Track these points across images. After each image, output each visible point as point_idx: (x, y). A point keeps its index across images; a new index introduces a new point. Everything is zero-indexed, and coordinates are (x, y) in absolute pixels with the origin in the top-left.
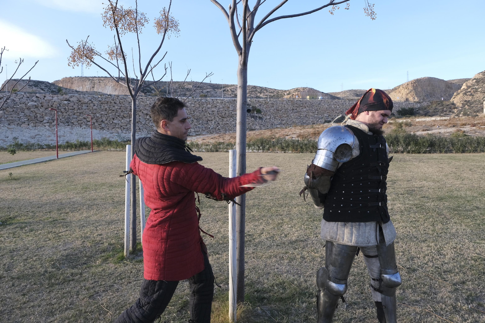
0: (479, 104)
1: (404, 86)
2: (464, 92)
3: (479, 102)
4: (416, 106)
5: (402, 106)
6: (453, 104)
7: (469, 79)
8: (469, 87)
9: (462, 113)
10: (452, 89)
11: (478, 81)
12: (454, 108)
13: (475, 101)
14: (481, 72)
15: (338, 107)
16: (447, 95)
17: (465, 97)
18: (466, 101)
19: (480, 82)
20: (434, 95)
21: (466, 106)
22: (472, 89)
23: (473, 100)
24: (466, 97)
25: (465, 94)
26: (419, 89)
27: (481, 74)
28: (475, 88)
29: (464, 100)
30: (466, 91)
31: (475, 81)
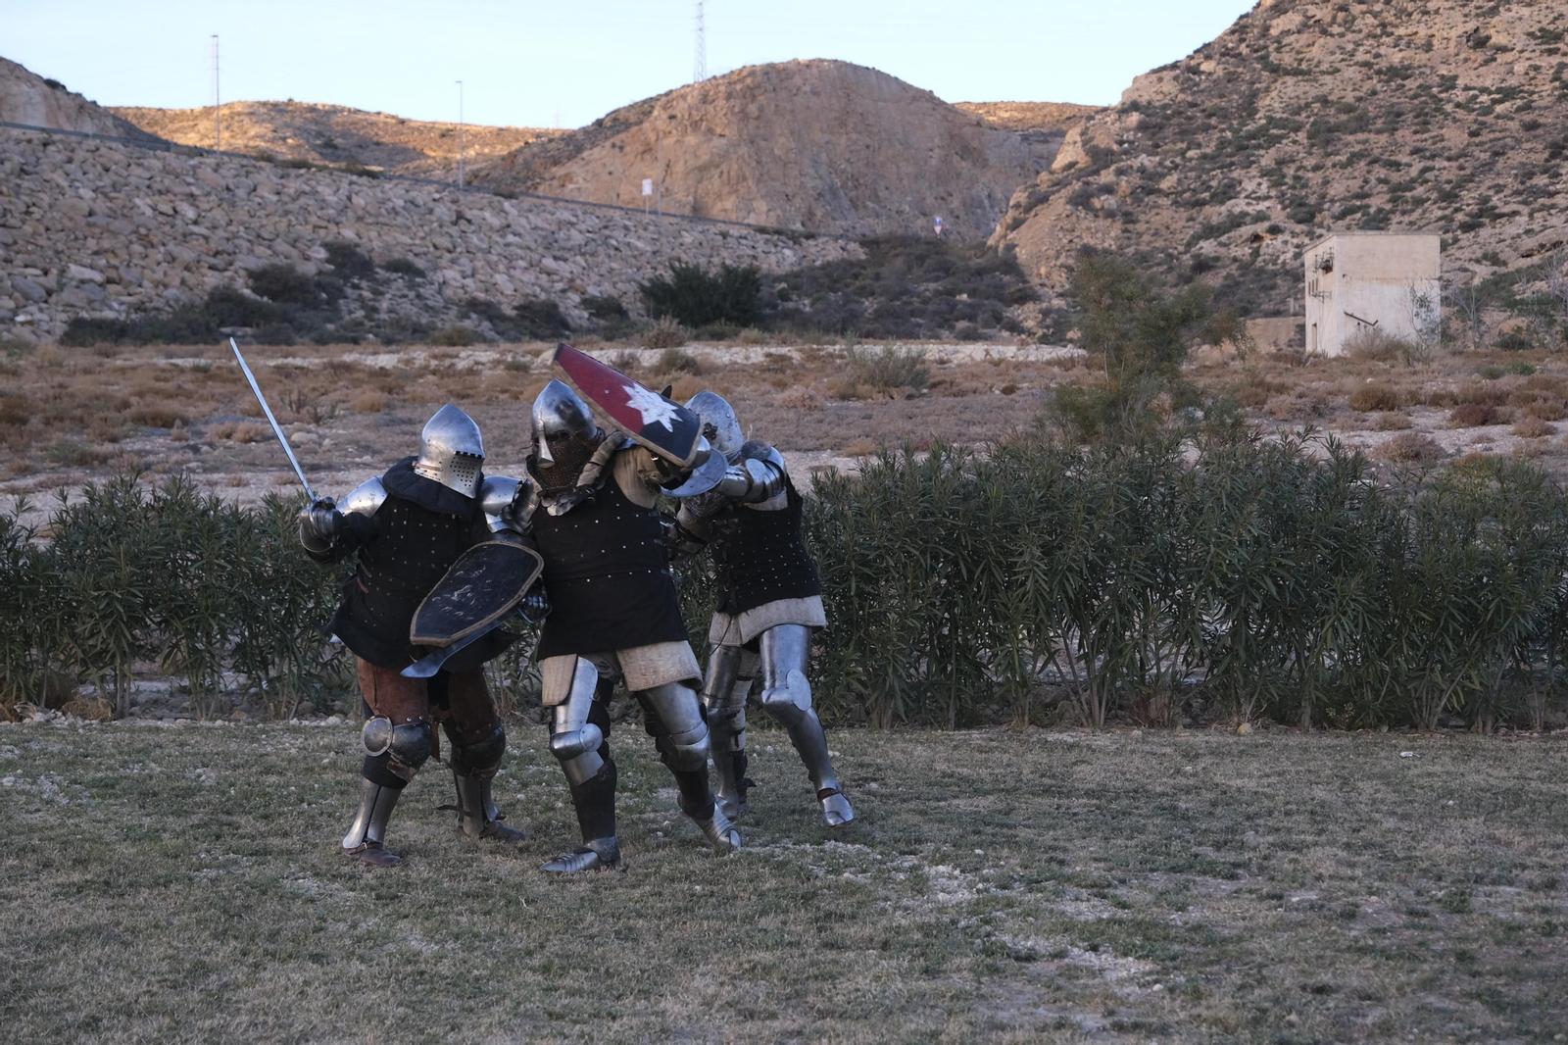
0: (1171, 278)
1: (680, 109)
2: (1077, 186)
3: (1171, 269)
4: (773, 259)
5: (678, 252)
6: (1010, 265)
8: (1100, 158)
10: (985, 165)
11: (1154, 123)
12: (1025, 297)
13: (1143, 259)
14: (1170, 61)
15: (191, 214)
16: (955, 203)
17: (1086, 223)
18: (1087, 251)
19: (1168, 132)
20: (876, 199)
22: (1120, 172)
23: (1130, 251)
24: (1087, 221)
25: (1082, 200)
26: (782, 144)
27: (1168, 75)
28: (1142, 170)
29: (1078, 242)
30: (1087, 183)
31: (1135, 118)
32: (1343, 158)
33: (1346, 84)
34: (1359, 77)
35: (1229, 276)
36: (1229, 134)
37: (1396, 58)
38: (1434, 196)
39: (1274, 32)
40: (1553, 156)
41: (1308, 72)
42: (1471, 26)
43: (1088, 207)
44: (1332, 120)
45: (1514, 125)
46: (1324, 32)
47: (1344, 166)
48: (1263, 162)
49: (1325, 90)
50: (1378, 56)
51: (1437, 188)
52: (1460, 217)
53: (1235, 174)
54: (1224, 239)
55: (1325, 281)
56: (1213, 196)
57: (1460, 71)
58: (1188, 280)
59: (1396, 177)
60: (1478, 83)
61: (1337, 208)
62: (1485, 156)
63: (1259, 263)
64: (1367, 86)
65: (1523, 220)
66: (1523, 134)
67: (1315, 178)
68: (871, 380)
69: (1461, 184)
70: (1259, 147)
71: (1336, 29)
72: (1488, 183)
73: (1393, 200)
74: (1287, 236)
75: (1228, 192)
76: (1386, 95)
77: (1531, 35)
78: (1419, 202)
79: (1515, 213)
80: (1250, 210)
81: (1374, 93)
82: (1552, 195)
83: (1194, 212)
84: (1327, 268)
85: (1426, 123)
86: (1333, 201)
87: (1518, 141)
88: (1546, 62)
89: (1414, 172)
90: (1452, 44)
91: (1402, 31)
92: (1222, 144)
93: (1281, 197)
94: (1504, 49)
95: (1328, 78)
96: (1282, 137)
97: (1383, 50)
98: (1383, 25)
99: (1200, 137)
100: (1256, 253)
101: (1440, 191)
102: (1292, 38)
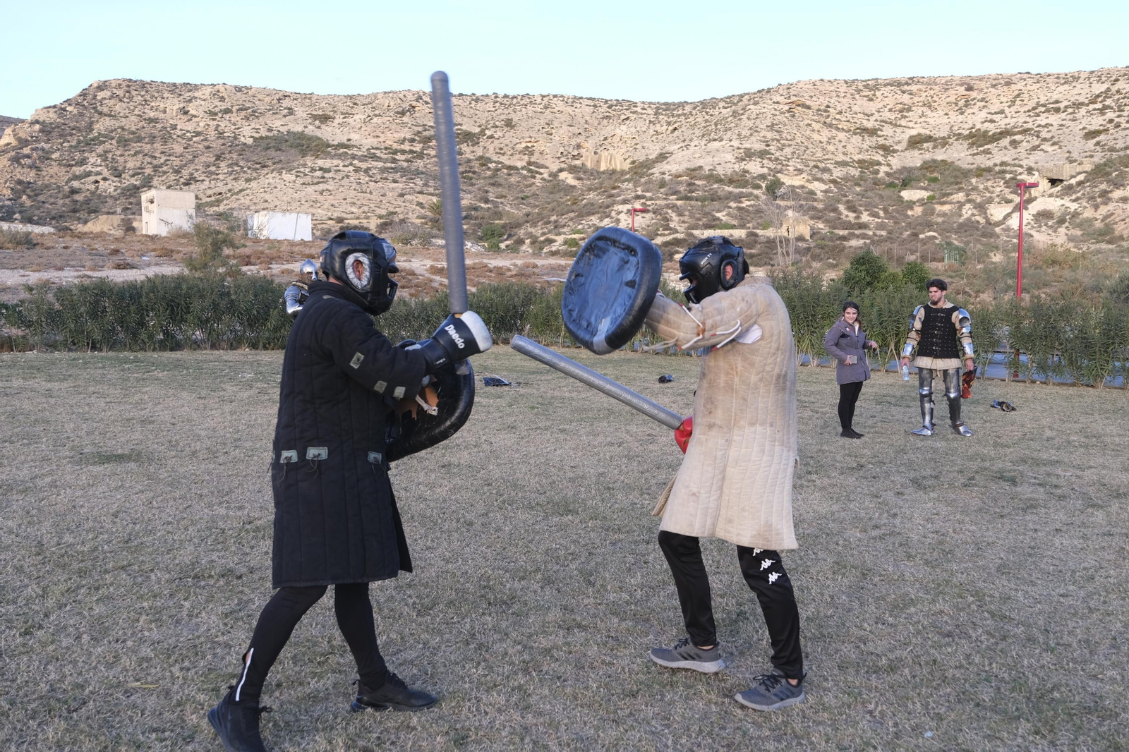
0: (60, 195)
2: (13, 154)
3: (59, 192)
7: (23, 121)
8: (23, 143)
9: (17, 216)
11: (47, 130)
13: (47, 187)
14: (52, 104)
17: (18, 170)
18: (20, 182)
19: (54, 134)
21: (24, 197)
22: (33, 149)
23: (40, 183)
25: (15, 160)
27: (52, 110)
28: (43, 149)
29: (15, 177)
30: (18, 153)
31: (37, 127)
32: (133, 153)
33: (131, 123)
34: (136, 120)
35: (86, 196)
36: (81, 138)
37: (152, 114)
38: (171, 171)
39: (99, 98)
40: (217, 160)
41: (115, 116)
42: (182, 106)
43: (19, 164)
44: (127, 137)
45: (201, 146)
46: (121, 100)
47: (133, 156)
48: (98, 151)
49: (123, 124)
50: (144, 113)
51: (171, 168)
52: (182, 180)
53: (86, 155)
54: (83, 181)
55: (151, 207)
56: (76, 163)
57: (178, 123)
58: (68, 197)
59: (155, 162)
60: (186, 128)
61: (131, 172)
62: (190, 157)
63: (99, 192)
64: (140, 124)
65: (207, 183)
66: (204, 150)
67: (121, 160)
68: (10, 242)
69: (182, 167)
70: (95, 145)
71: (125, 100)
72: (192, 168)
73: (155, 171)
74: (110, 182)
75: (83, 162)
76: (149, 129)
77: (205, 112)
78: (165, 173)
79: (203, 180)
80: (93, 170)
81: (144, 128)
82: (217, 174)
83: (68, 169)
84: (152, 202)
85: (166, 142)
86: (129, 169)
87: (203, 153)
88: (211, 123)
89: (162, 161)
90: (174, 112)
91: (153, 104)
92: (79, 142)
93: (107, 166)
94: (195, 116)
95: (123, 119)
96: (104, 142)
97: (146, 111)
98: (146, 101)
99: (69, 138)
100: (97, 188)
101: (173, 169)
102: (107, 101)
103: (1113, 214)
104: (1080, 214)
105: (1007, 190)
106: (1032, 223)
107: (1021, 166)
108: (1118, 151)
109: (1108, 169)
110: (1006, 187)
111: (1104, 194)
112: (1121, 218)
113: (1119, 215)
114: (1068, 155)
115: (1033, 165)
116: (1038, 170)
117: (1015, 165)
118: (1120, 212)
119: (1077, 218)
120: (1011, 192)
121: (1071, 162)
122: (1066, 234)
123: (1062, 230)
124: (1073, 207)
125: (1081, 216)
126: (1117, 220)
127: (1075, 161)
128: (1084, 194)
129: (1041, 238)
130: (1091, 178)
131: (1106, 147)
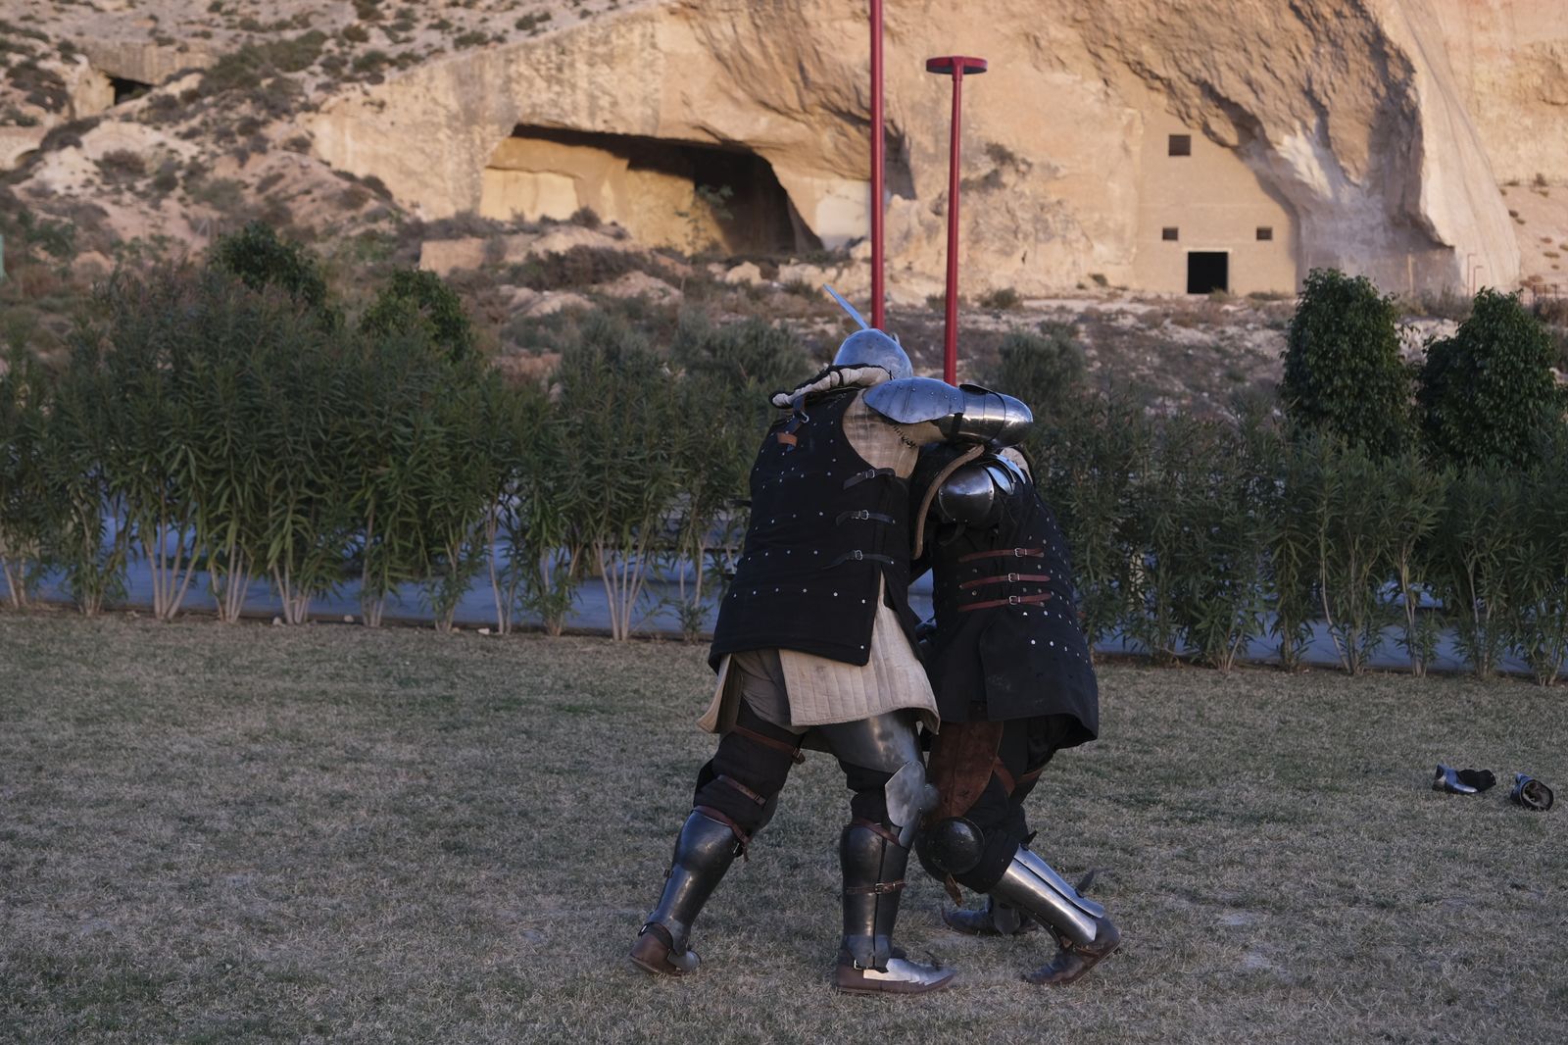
103: (281, 176)
104: (206, 170)
105: (18, 95)
106: (98, 180)
107: (44, 38)
108: (263, 30)
109: (251, 71)
110: (15, 85)
111: (250, 127)
112: (304, 185)
113: (295, 181)
114: (151, 25)
115: (72, 38)
116: (84, 52)
117: (27, 33)
118: (297, 172)
119: (202, 178)
120: (29, 100)
121: (163, 42)
122: (184, 216)
123: (171, 204)
124: (187, 151)
125: (209, 176)
126: (293, 190)
127: (170, 41)
128: (204, 123)
129: (127, 219)
130: (214, 86)
131: (237, 19)
